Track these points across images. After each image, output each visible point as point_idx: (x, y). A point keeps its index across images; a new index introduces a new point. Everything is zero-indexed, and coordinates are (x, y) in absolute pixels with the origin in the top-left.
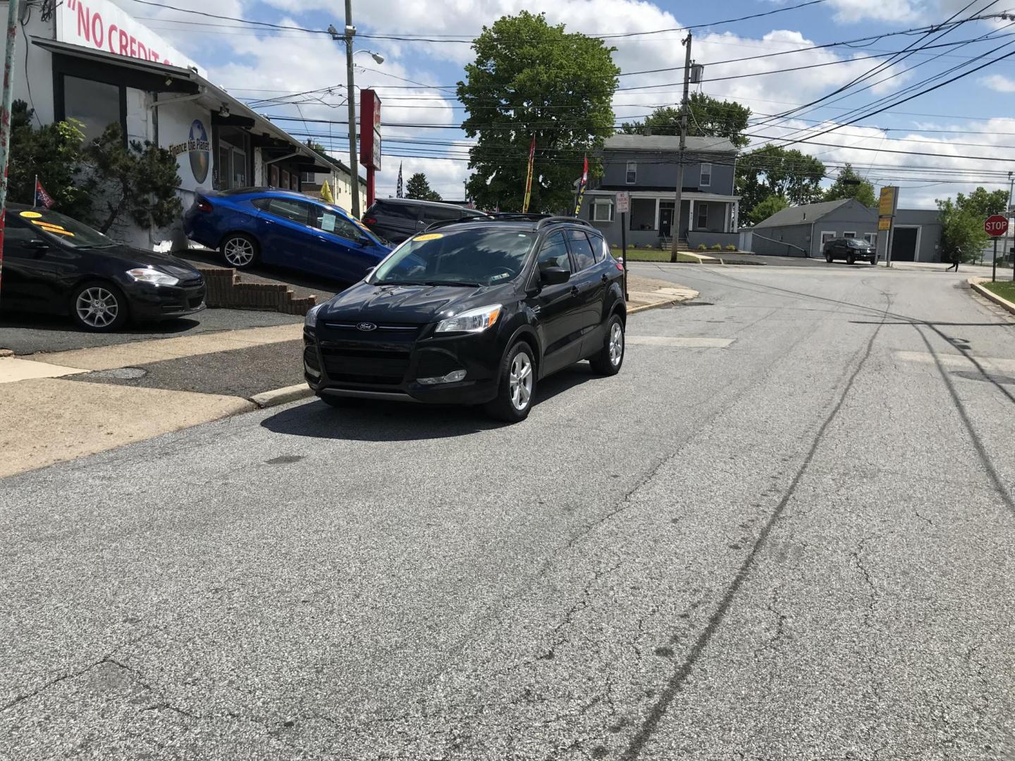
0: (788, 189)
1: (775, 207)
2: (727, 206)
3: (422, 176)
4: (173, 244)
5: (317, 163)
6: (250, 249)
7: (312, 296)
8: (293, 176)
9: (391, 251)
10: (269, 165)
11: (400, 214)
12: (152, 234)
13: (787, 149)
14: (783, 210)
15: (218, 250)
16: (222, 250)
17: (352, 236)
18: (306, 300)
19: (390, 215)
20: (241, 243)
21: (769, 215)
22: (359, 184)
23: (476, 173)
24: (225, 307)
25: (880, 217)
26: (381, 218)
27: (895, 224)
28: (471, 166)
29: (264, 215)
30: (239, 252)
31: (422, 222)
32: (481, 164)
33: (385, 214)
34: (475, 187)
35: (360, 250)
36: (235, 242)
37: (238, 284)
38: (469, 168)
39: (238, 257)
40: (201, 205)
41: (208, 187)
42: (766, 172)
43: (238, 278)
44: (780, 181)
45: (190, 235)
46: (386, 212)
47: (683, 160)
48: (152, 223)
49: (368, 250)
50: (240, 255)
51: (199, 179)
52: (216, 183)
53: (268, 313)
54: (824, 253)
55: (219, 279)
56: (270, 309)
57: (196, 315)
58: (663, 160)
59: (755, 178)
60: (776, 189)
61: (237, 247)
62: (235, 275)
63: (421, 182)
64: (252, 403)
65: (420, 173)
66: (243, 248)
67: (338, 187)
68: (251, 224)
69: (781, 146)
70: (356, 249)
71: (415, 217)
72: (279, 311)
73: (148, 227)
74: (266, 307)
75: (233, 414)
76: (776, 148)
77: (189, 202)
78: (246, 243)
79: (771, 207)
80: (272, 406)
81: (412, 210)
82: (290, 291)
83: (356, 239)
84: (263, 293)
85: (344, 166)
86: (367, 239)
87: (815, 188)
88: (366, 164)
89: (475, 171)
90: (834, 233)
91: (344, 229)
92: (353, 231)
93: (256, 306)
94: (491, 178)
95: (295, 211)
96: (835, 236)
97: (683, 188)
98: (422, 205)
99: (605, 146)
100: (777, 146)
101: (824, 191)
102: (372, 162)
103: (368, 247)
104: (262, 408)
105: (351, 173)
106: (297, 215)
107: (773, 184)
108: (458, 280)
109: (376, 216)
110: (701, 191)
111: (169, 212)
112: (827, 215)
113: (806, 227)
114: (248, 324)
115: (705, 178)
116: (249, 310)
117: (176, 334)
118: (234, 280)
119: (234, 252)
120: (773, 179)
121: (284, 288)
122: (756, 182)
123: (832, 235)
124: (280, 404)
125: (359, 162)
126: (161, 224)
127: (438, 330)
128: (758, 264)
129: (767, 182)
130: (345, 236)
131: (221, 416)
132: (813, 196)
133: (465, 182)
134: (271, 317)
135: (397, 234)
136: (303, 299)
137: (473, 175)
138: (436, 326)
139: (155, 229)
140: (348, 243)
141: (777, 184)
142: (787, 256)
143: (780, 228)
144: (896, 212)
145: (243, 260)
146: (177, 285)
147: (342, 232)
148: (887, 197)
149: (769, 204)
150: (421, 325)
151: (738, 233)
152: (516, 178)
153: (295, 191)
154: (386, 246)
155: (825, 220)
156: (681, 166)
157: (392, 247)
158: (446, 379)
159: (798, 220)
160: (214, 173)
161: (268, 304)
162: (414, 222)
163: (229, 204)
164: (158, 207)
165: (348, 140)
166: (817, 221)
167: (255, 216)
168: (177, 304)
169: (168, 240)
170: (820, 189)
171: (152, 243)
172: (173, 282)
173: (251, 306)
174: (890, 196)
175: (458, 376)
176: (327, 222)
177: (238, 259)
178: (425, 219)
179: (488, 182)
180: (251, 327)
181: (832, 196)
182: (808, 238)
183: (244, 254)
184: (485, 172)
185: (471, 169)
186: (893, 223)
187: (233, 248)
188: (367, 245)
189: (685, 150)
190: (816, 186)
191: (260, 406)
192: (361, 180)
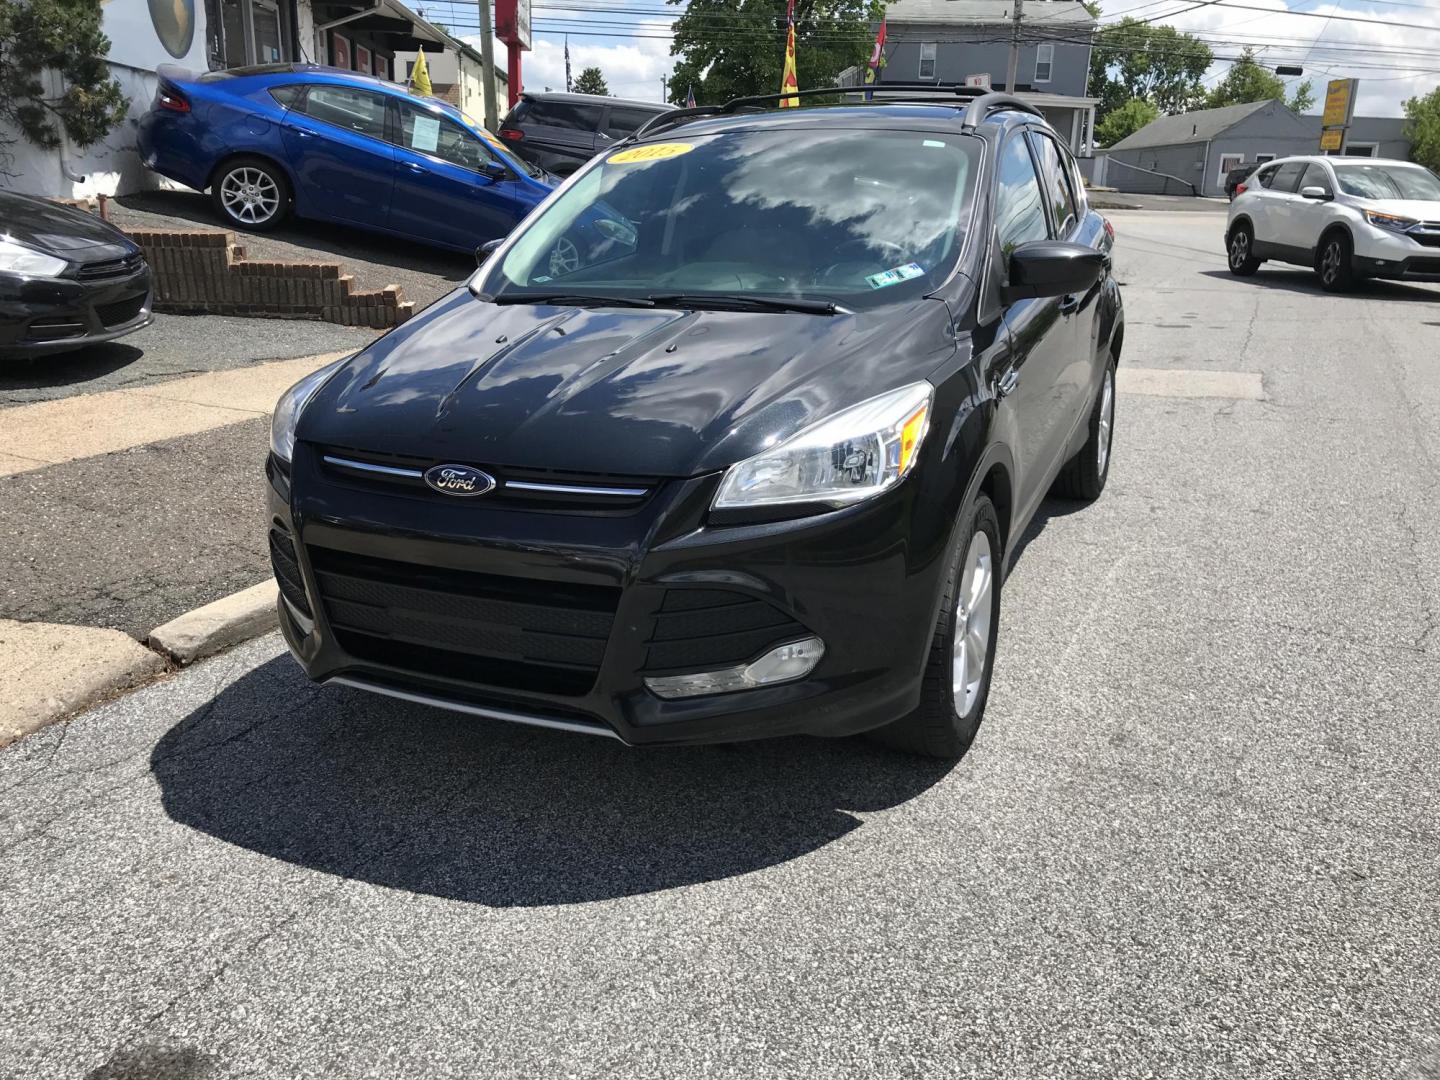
0: (1153, 89)
1: (1139, 117)
2: (1076, 114)
3: (597, 71)
4: (122, 180)
5: (417, 32)
6: (272, 189)
7: (391, 288)
8: (378, 56)
9: (549, 191)
10: (330, 32)
11: (564, 122)
12: (66, 157)
13: (1155, 25)
14: (1153, 123)
15: (208, 191)
16: (217, 191)
17: (474, 161)
18: (377, 295)
19: (547, 124)
20: (253, 178)
21: (1129, 131)
22: (496, 78)
23: (684, 62)
24: (214, 312)
25: (1325, 129)
26: (531, 129)
27: (1350, 140)
28: (675, 50)
29: (296, 120)
30: (251, 195)
31: (605, 136)
32: (692, 47)
33: (538, 122)
34: (681, 85)
35: (486, 189)
36: (240, 176)
37: (238, 263)
38: (672, 54)
39: (249, 206)
40: (167, 100)
41: (196, 64)
42: (1121, 62)
43: (239, 252)
44: (1142, 76)
45: (151, 162)
46: (538, 117)
47: (1018, 37)
48: (63, 134)
49: (505, 189)
50: (253, 201)
51: (176, 51)
52: (215, 60)
53: (303, 325)
54: (1226, 189)
55: (199, 252)
56: (307, 314)
57: (128, 337)
58: (987, 38)
59: (1104, 72)
60: (1135, 88)
61: (246, 185)
62: (233, 246)
63: (594, 81)
64: (153, 655)
65: (593, 67)
66: (257, 188)
67: (466, 87)
68: (270, 138)
69: (1146, 21)
70: (480, 187)
71: (592, 127)
72: (324, 319)
73: (54, 143)
74: (298, 310)
75: (82, 706)
76: (1139, 24)
77: (144, 96)
78: (264, 178)
79: (1133, 117)
80: (219, 652)
81: (583, 113)
82: (345, 277)
83: (481, 167)
84: (291, 282)
85: (472, 50)
86: (503, 167)
87: (1194, 87)
88: (506, 39)
89: (682, 58)
90: (1241, 156)
91: (459, 149)
92: (476, 152)
93: (279, 309)
94: (706, 70)
95: (367, 111)
96: (1241, 161)
97: (1016, 86)
98: (605, 105)
99: (887, 17)
100: (1140, 20)
101: (1208, 91)
102: (516, 34)
103: (503, 183)
104: (183, 666)
105: (483, 60)
106: (368, 122)
107: (1130, 81)
108: (751, 287)
109: (524, 124)
110: (1036, 91)
111: (97, 110)
112: (1232, 127)
113: (1197, 148)
114: (251, 352)
115: (1043, 70)
116: (264, 317)
117: (71, 388)
118: (230, 255)
119: (240, 195)
120: (1131, 75)
121: (333, 272)
122: (1105, 78)
123: (1238, 160)
124: (242, 641)
125: (494, 34)
126: (82, 137)
127: (723, 500)
128: (1128, 208)
129: (1121, 79)
130: (460, 161)
131: (36, 721)
132: (1189, 100)
133: (663, 80)
134: (305, 335)
135: (560, 159)
136: (373, 293)
137: (679, 64)
138: (713, 483)
139: (70, 150)
140: (468, 176)
141: (1136, 82)
142: (1163, 194)
143: (1153, 149)
144: (1351, 122)
145: (259, 212)
146: (61, 276)
147: (456, 154)
148: (1337, 95)
149: (1130, 111)
150: (661, 485)
151: (1093, 158)
152: (745, 71)
153: (364, 74)
154: (540, 181)
155: (1228, 135)
156: (1015, 46)
157: (550, 182)
158: (750, 675)
159: (1184, 137)
160: (210, 40)
161: (301, 304)
162: (591, 135)
163: (229, 100)
164: (68, 103)
165: (477, 7)
166: (1216, 138)
167: (279, 122)
168: (68, 320)
169: (108, 171)
170: (1202, 88)
171: (68, 178)
172: (50, 268)
173: (269, 309)
174: (1343, 94)
175: (792, 660)
176: (423, 133)
177: (248, 210)
178: (611, 130)
179: (703, 75)
180: (255, 361)
181: (1220, 100)
182: (1199, 165)
183: (260, 200)
184: (698, 61)
185: (675, 56)
186: (1346, 137)
187: (238, 189)
188: (502, 178)
189: (1022, 21)
190: (1196, 84)
191: (176, 662)
192: (500, 74)
